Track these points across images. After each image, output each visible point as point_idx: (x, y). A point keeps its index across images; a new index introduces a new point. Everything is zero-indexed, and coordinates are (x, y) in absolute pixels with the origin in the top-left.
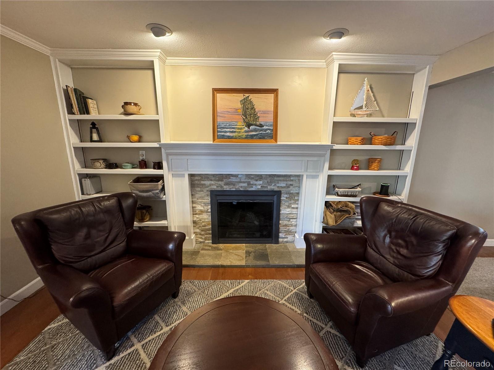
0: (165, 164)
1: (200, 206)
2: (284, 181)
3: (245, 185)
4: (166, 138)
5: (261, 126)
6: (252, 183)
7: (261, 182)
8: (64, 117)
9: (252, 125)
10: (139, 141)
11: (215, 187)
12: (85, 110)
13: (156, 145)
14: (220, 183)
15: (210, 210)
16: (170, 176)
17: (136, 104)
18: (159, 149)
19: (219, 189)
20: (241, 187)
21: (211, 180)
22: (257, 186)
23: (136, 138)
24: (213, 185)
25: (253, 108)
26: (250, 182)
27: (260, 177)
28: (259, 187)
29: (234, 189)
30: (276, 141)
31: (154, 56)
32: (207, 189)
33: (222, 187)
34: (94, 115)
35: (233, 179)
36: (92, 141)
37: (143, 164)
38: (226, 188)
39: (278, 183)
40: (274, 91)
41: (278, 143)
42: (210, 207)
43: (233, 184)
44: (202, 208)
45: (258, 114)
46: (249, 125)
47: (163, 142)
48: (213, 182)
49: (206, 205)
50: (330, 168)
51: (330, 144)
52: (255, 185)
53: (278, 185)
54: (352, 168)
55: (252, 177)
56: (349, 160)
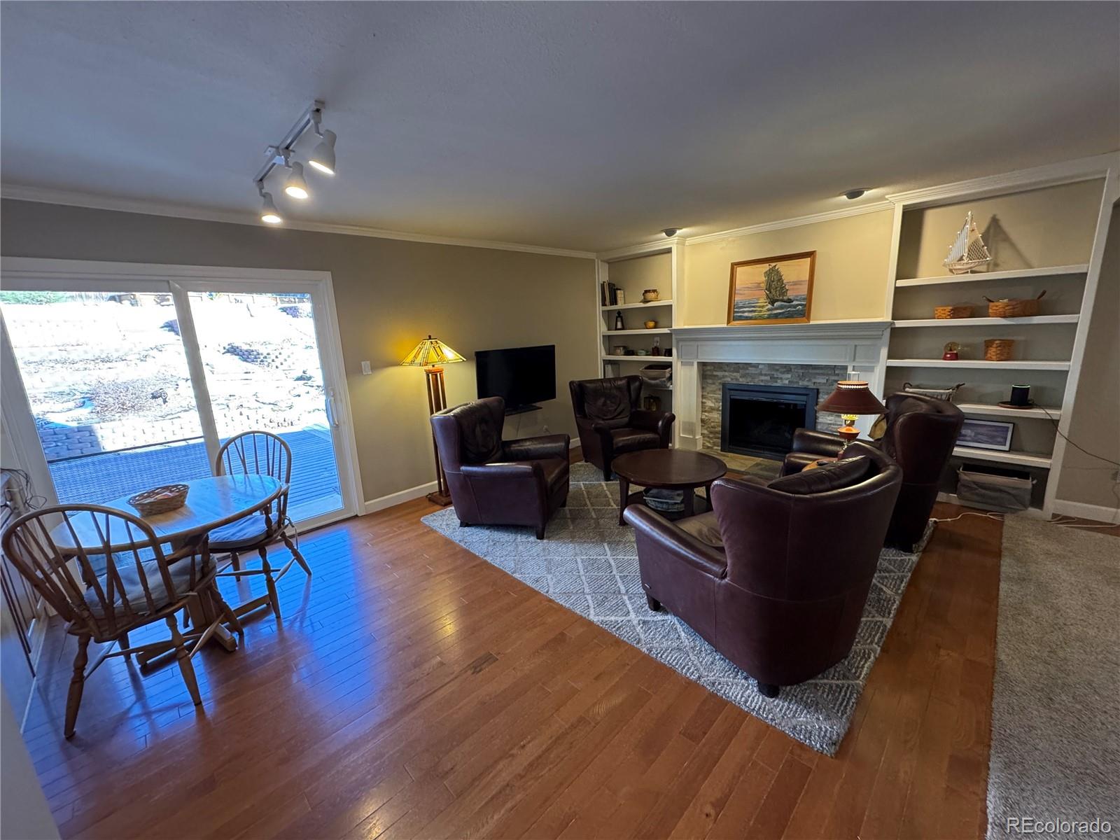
0: (674, 351)
1: (710, 402)
2: (823, 374)
3: (768, 378)
4: (679, 323)
5: (790, 301)
6: (776, 376)
7: (789, 376)
8: (599, 308)
9: (777, 301)
10: (655, 327)
11: (729, 380)
12: (614, 301)
13: (666, 331)
14: (735, 374)
15: (721, 408)
16: (679, 364)
17: (654, 291)
18: (669, 335)
19: (735, 382)
20: (762, 381)
21: (725, 371)
22: (785, 380)
23: (652, 324)
24: (726, 376)
25: (780, 280)
26: (773, 375)
27: (787, 368)
28: (787, 382)
29: (752, 384)
30: (809, 319)
31: (672, 244)
32: (719, 381)
33: (737, 379)
34: (621, 305)
35: (752, 370)
36: (616, 329)
37: (656, 352)
38: (742, 381)
39: (815, 378)
40: (811, 254)
41: (812, 323)
42: (721, 404)
43: (753, 376)
44: (713, 405)
45: (787, 287)
46: (772, 303)
47: (674, 327)
48: (727, 374)
49: (717, 402)
50: (890, 357)
51: (889, 319)
52: (781, 378)
53: (814, 381)
54: (945, 358)
55: (777, 368)
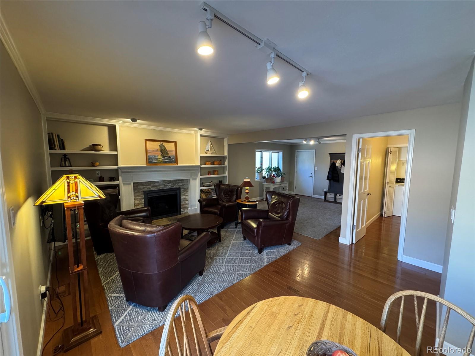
0: (120, 178)
1: (137, 201)
2: (181, 182)
3: (163, 186)
4: (121, 164)
5: (170, 157)
6: (166, 185)
7: (171, 184)
8: (47, 151)
9: (166, 157)
11: (146, 189)
13: (116, 167)
14: (149, 186)
15: (143, 203)
16: (122, 185)
17: (100, 145)
18: (117, 170)
19: (149, 190)
20: (161, 187)
21: (144, 185)
22: (169, 186)
24: (145, 188)
25: (165, 149)
26: (165, 185)
27: (170, 182)
28: (170, 187)
29: (157, 189)
30: (177, 164)
32: (142, 191)
33: (150, 188)
34: (69, 151)
35: (156, 184)
36: (66, 166)
38: (153, 189)
39: (178, 184)
40: (175, 142)
41: (179, 165)
42: (143, 200)
43: (156, 186)
44: (139, 202)
45: (168, 152)
46: (164, 157)
47: (119, 166)
48: (145, 187)
49: (141, 200)
50: (201, 175)
51: (200, 165)
52: (168, 186)
53: (179, 185)
54: (208, 175)
55: (166, 182)
56: (207, 171)
